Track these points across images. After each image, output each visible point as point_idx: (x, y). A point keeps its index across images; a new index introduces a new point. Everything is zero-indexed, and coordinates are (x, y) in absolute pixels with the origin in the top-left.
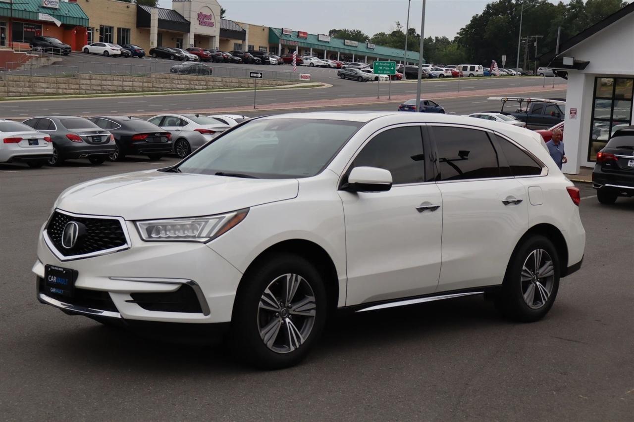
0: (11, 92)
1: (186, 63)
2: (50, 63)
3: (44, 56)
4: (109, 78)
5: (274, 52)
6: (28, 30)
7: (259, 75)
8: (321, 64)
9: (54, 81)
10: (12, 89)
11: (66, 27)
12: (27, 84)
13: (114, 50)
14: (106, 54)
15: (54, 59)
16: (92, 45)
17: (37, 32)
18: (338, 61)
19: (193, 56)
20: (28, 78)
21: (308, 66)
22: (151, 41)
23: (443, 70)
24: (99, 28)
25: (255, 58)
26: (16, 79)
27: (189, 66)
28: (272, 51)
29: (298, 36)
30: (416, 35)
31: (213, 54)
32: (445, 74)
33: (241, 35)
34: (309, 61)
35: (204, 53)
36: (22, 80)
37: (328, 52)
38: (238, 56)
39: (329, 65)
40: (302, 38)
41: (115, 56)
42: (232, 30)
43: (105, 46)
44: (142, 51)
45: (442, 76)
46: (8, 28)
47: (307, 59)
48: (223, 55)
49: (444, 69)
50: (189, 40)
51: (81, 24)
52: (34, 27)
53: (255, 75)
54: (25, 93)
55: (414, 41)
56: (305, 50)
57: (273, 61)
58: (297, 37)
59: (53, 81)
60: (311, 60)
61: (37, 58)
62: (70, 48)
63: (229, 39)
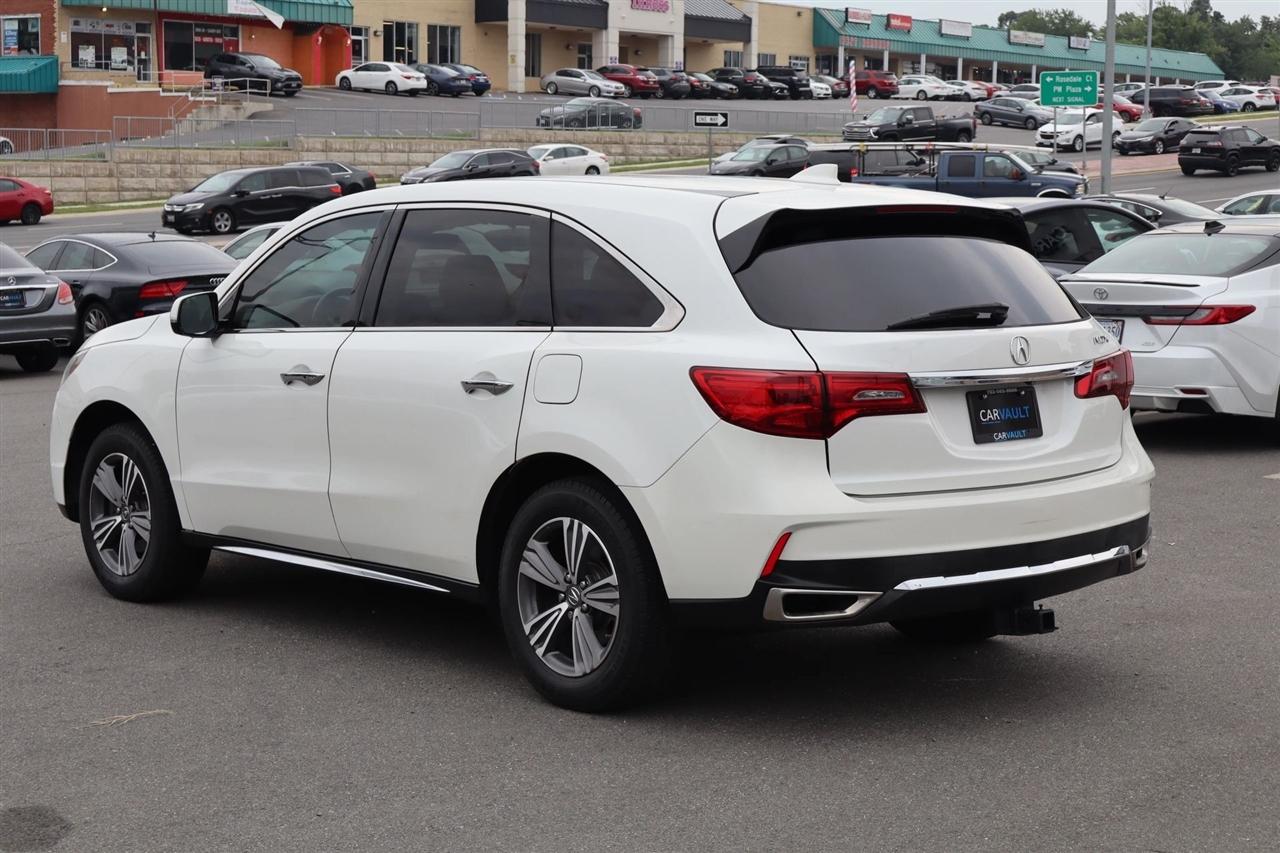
0: (127, 190)
1: (576, 101)
2: (242, 116)
3: (226, 100)
4: (375, 145)
5: (829, 67)
6: (206, 39)
7: (720, 120)
8: (945, 93)
9: (234, 157)
10: (129, 182)
11: (297, 30)
12: (168, 169)
13: (408, 78)
14: (391, 89)
15: (251, 106)
16: (357, 70)
17: (228, 44)
18: (994, 84)
19: (613, 86)
20: (169, 155)
21: (914, 99)
22: (510, 54)
23: (1251, 92)
24: (381, 29)
25: (773, 84)
26: (138, 157)
27: (582, 109)
28: (825, 67)
29: (888, 26)
30: (1212, 14)
31: (664, 78)
32: (1259, 103)
33: (740, 29)
34: (915, 87)
35: (641, 77)
36: (154, 158)
37: (967, 64)
38: (728, 81)
39: (967, 94)
40: (897, 29)
41: (413, 93)
42: (717, 18)
43: (388, 69)
44: (482, 79)
45: (1249, 107)
46: (155, 37)
47: (909, 82)
48: (688, 81)
49: (1255, 89)
50: (607, 48)
51: (333, 21)
52: (219, 31)
53: (708, 119)
54: (161, 190)
55: (1201, 28)
56: (906, 60)
57: (819, 91)
58: (886, 29)
59: (231, 159)
60: (919, 83)
61: (210, 106)
62: (298, 79)
63: (710, 41)
